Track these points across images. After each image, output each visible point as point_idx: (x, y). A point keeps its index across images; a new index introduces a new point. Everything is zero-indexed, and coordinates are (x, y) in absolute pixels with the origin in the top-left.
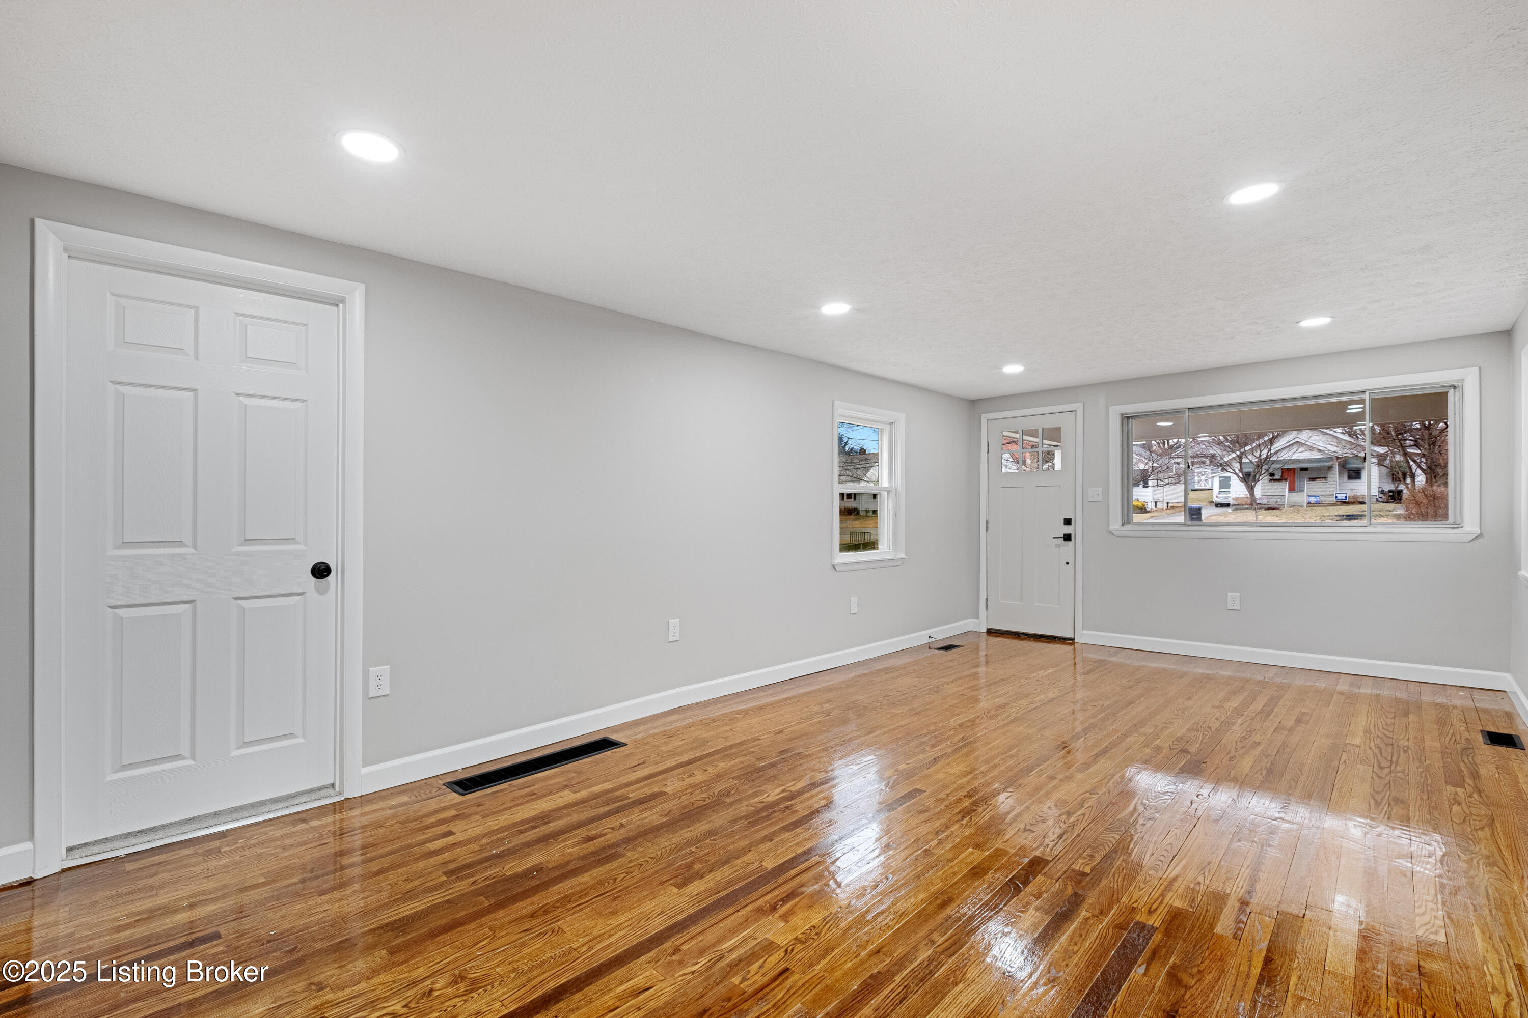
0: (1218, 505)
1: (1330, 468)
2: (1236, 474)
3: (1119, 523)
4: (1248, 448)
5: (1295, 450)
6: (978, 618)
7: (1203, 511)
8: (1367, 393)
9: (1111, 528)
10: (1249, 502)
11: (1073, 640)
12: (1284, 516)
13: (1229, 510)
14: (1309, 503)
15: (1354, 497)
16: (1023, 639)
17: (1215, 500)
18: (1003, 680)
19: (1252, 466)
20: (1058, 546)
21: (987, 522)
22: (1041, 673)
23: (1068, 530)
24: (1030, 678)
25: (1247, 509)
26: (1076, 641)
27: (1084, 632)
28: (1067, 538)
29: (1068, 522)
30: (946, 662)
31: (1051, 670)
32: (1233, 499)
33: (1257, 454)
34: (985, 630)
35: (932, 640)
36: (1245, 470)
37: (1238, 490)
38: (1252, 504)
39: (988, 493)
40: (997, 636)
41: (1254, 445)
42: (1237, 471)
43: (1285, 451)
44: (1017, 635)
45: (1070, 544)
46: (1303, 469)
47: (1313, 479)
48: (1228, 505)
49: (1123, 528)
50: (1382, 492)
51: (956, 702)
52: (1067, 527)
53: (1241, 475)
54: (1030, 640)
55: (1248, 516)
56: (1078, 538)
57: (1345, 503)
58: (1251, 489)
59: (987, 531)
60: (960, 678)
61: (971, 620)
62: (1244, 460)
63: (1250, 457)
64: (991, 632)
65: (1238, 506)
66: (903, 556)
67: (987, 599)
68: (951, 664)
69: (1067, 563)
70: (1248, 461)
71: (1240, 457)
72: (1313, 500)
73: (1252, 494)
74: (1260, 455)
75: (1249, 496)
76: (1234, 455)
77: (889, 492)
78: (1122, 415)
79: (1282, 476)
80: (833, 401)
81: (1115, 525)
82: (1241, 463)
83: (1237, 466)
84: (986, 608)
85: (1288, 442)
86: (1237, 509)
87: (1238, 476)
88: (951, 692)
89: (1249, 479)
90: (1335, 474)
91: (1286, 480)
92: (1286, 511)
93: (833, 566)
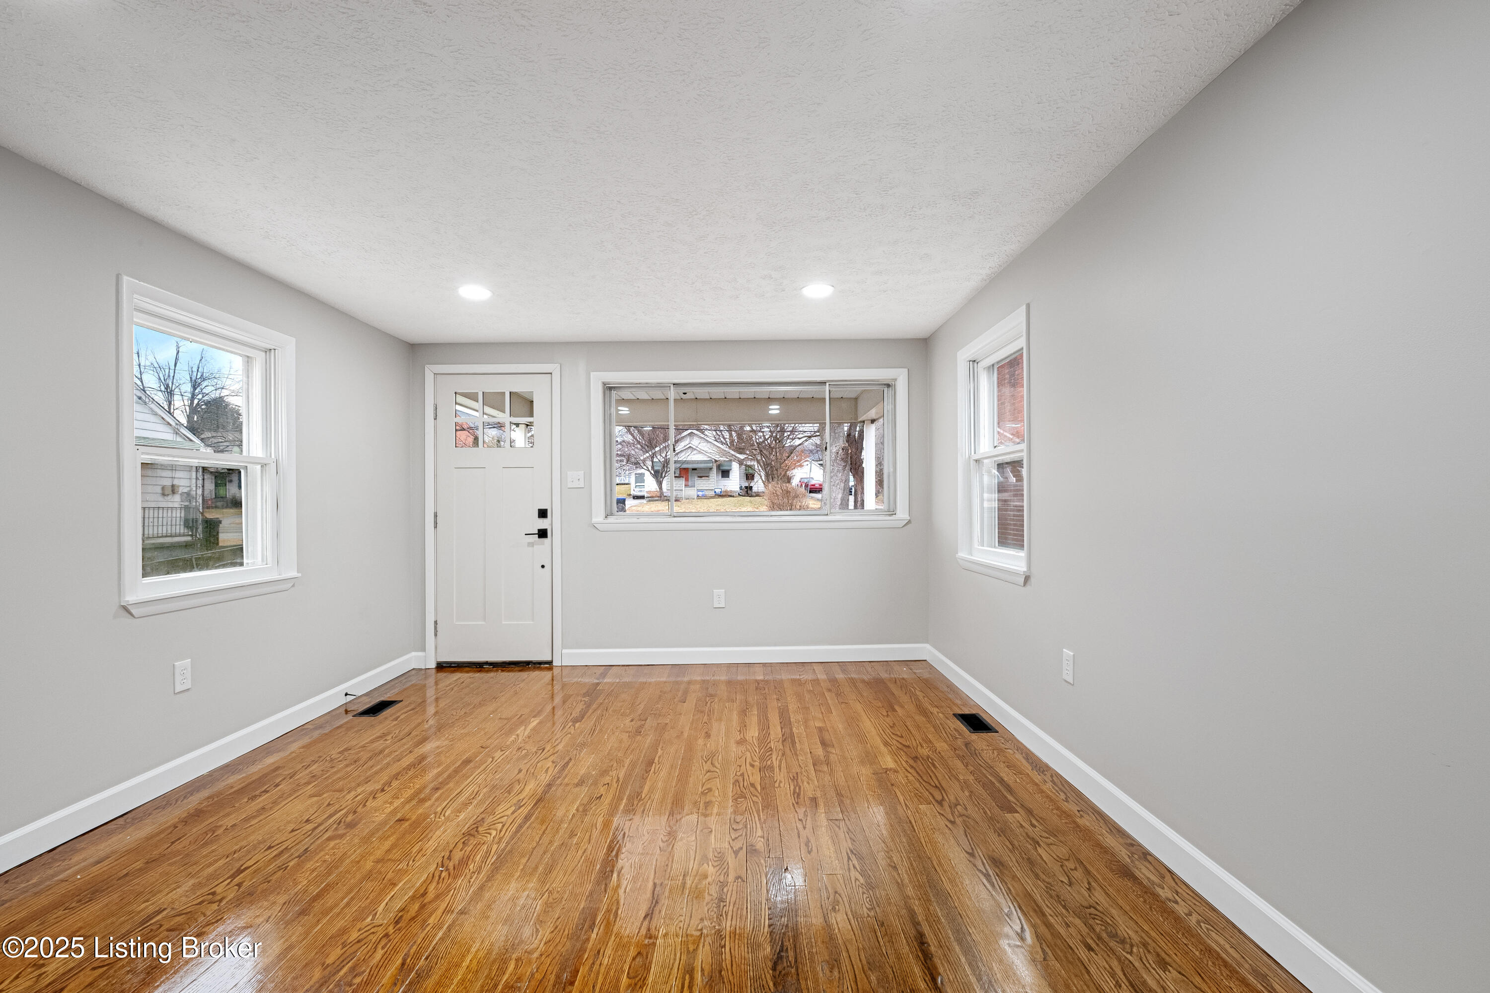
0: (636, 497)
1: (711, 469)
2: (649, 470)
3: (603, 515)
4: (657, 449)
5: (690, 453)
6: (423, 649)
7: (627, 502)
8: (827, 384)
9: (594, 520)
10: (658, 494)
11: (550, 663)
12: (683, 506)
13: (644, 501)
14: (698, 496)
15: (726, 491)
16: (488, 671)
17: (632, 493)
18: (467, 762)
19: (660, 464)
20: (531, 545)
21: (436, 516)
22: (523, 732)
23: (543, 524)
24: (508, 747)
25: (657, 500)
26: (554, 664)
27: (564, 651)
28: (543, 534)
29: (543, 514)
30: (372, 742)
31: (534, 722)
32: (647, 492)
33: (664, 455)
34: (433, 665)
35: (350, 698)
36: (656, 468)
37: (650, 484)
38: (661, 497)
39: (435, 476)
40: (453, 672)
41: (662, 447)
42: (650, 468)
43: (683, 454)
44: (478, 666)
45: (546, 541)
46: (694, 469)
47: (701, 477)
48: (642, 497)
49: (606, 521)
50: (741, 488)
51: (387, 844)
52: (542, 520)
53: (653, 472)
54: (497, 671)
55: (662, 507)
56: (556, 534)
57: (720, 496)
58: (660, 484)
59: (436, 527)
60: (396, 777)
61: (414, 654)
62: (655, 460)
63: (659, 457)
64: (442, 667)
65: (651, 499)
66: (294, 574)
67: (436, 623)
68: (379, 745)
69: (543, 567)
70: (657, 460)
71: (653, 458)
72: (700, 493)
73: (661, 488)
74: (666, 456)
75: (658, 490)
76: (647, 455)
77: (264, 466)
78: (604, 384)
79: (680, 474)
80: (118, 278)
81: (598, 517)
82: (653, 462)
83: (649, 463)
84: (436, 635)
85: (685, 446)
86: (650, 501)
87: (651, 473)
88: (380, 817)
89: (658, 475)
90: (714, 474)
91: (683, 477)
92: (684, 503)
93: (125, 609)
